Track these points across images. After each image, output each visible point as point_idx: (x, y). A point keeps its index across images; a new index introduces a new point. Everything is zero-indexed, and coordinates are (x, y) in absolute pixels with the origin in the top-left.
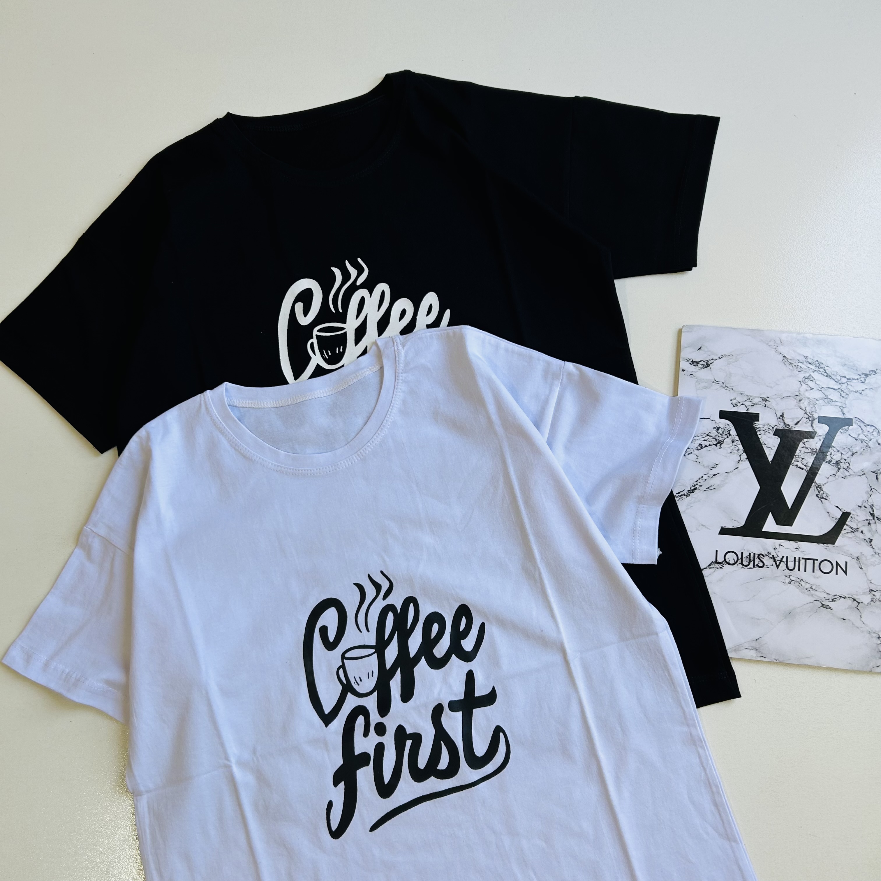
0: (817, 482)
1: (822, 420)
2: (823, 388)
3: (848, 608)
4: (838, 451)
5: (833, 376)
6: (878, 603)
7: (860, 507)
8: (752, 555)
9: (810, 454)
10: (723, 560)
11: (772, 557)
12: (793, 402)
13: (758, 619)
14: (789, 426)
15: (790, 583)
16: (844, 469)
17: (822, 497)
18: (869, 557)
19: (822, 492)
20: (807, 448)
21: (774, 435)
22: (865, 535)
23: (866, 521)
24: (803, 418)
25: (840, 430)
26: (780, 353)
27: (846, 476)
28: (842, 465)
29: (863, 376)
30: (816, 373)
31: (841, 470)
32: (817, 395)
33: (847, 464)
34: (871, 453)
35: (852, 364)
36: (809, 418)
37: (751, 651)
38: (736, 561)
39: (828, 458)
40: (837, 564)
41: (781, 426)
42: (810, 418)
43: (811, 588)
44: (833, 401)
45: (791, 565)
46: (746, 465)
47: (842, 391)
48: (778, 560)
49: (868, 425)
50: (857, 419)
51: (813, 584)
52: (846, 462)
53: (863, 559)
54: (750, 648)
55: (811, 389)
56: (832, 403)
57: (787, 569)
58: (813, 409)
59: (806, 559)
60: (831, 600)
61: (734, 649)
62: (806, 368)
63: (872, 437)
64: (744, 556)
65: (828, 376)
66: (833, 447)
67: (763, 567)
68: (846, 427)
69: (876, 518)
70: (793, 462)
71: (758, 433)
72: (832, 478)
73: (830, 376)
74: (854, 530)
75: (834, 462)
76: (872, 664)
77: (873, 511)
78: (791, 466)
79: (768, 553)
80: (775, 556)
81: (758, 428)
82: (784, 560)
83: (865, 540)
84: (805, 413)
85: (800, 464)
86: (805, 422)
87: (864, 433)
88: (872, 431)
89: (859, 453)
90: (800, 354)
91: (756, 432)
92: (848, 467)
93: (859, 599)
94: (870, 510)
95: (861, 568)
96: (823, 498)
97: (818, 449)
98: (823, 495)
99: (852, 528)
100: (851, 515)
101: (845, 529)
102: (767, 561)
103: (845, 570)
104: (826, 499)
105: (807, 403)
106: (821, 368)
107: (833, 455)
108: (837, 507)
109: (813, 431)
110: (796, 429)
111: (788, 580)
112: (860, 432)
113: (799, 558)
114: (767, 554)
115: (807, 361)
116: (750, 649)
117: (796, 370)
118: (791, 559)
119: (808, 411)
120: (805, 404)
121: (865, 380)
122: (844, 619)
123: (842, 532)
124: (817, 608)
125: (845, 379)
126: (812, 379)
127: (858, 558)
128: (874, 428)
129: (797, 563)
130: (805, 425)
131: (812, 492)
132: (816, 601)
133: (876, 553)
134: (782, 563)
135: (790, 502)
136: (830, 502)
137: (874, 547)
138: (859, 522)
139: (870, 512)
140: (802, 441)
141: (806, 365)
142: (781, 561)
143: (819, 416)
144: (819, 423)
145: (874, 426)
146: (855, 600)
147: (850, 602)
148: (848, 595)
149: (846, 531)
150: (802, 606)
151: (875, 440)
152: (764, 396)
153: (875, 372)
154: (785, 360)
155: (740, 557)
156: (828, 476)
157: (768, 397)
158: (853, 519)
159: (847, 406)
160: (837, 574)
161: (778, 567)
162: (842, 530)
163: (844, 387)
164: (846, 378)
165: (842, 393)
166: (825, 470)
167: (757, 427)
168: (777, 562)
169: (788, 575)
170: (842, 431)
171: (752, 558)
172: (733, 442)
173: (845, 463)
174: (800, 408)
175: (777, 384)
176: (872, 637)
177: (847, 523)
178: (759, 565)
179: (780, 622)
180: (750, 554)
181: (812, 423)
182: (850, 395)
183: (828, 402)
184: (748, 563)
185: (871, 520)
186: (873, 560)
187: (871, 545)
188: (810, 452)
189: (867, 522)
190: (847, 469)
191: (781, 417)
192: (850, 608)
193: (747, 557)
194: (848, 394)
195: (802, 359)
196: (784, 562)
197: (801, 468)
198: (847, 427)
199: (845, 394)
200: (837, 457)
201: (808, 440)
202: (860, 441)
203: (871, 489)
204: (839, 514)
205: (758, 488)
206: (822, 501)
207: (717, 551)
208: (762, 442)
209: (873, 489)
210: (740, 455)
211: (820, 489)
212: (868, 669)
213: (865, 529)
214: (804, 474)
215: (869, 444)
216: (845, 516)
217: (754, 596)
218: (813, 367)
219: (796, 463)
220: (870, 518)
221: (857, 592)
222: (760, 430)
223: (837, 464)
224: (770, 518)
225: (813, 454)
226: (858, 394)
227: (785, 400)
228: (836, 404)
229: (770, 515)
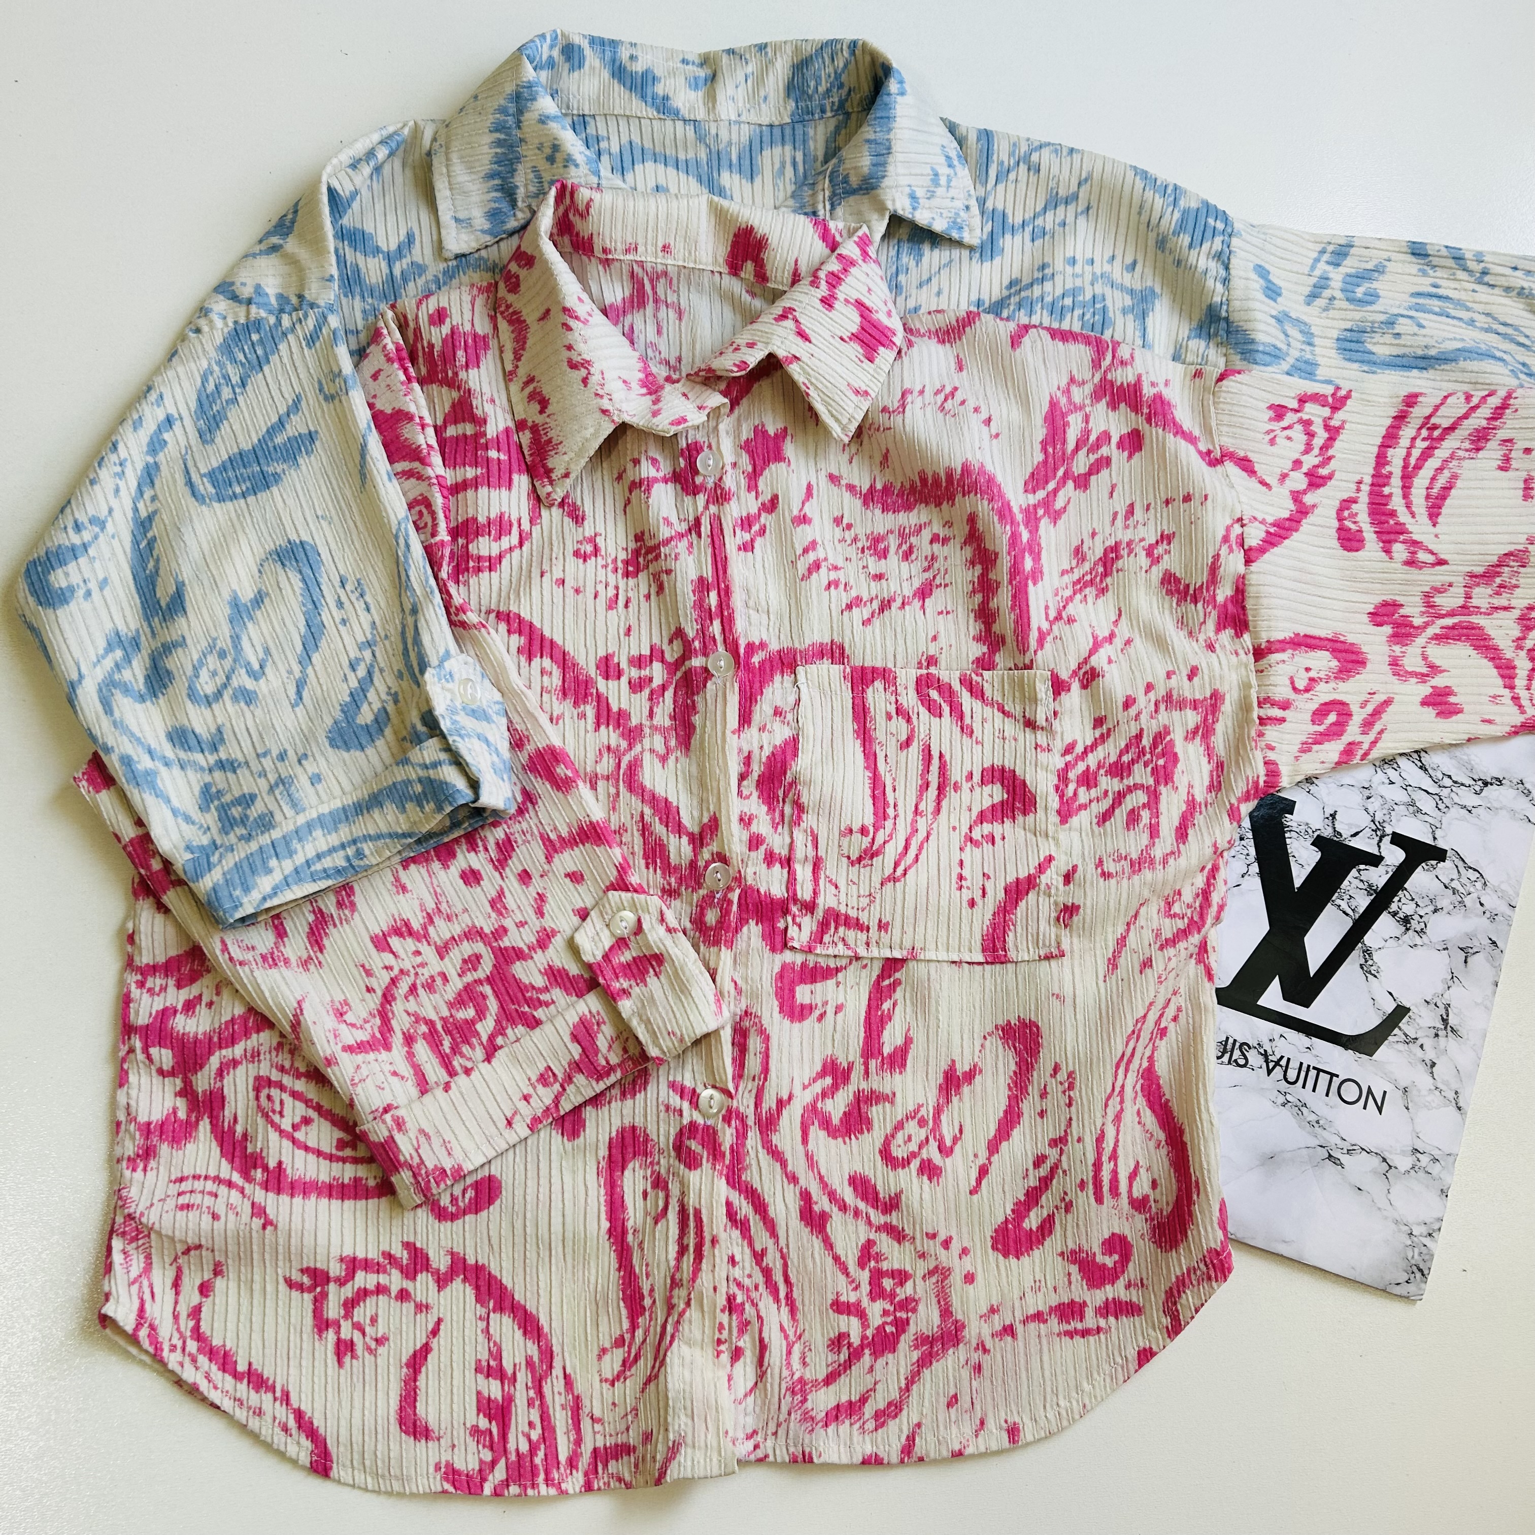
0: (1365, 942)
1: (1398, 840)
2: (1410, 785)
3: (1370, 1172)
4: (1413, 900)
5: (1430, 771)
6: (1421, 1174)
7: (1428, 1002)
8: (1231, 1041)
11: (1263, 1052)
12: (1356, 798)
14: (1341, 835)
15: (1284, 1105)
16: (1415, 931)
17: (1367, 970)
18: (1424, 1092)
19: (1370, 962)
20: (1362, 881)
22: (1426, 1053)
23: (1432, 1029)
24: (1367, 829)
25: (1424, 864)
27: (1416, 945)
28: (1414, 924)
29: (1480, 783)
30: (1404, 758)
31: (1411, 933)
32: (1397, 794)
33: (1423, 925)
34: (1465, 917)
35: (1465, 757)
36: (1376, 831)
39: (1394, 907)
40: (1370, 1091)
41: (1327, 833)
42: (1379, 831)
43: (1318, 1122)
44: (1422, 812)
45: (1292, 1075)
46: (1255, 884)
47: (1441, 799)
48: (1272, 1061)
49: (1471, 868)
50: (1454, 853)
51: (1322, 1117)
52: (1421, 920)
53: (1413, 1093)
55: (1392, 783)
56: (1419, 815)
57: (1283, 1081)
58: (1387, 818)
59: (1319, 1071)
60: (1345, 1151)
63: (1472, 889)
65: (1423, 768)
66: (1406, 889)
67: (1245, 1066)
68: (1434, 862)
69: (1449, 1028)
71: (1287, 835)
72: (1391, 942)
73: (1426, 770)
74: (1410, 1040)
75: (1401, 915)
76: (1389, 1278)
77: (1448, 1016)
78: (1329, 904)
79: (1259, 1044)
80: (1270, 1052)
81: (1288, 827)
82: (1283, 1062)
83: (1423, 1061)
84: (1372, 821)
85: (1344, 905)
86: (1369, 835)
87: (1461, 880)
88: (1475, 879)
89: (1445, 910)
91: (1285, 832)
92: (1422, 929)
93: (1392, 1160)
94: (1443, 1012)
95: (1407, 1108)
96: (1370, 972)
97: (1380, 887)
98: (1372, 967)
99: (1406, 1035)
100: (1410, 1013)
101: (1395, 1035)
102: (1254, 1058)
104: (1375, 976)
105: (1379, 804)
106: (1414, 751)
107: (1402, 904)
108: (1390, 994)
109: (1378, 854)
110: (1351, 844)
111: (1281, 1099)
112: (1455, 876)
113: (1309, 1066)
114: (1255, 1045)
118: (1294, 1065)
119: (1377, 819)
120: (1374, 805)
121: (1482, 790)
122: (1359, 1189)
123: (1390, 1038)
124: (1320, 1159)
125: (1449, 780)
126: (1395, 766)
127: (1405, 1090)
128: (1478, 875)
129: (1303, 1074)
130: (1367, 840)
131: (1355, 958)
132: (1321, 1146)
133: (1437, 1088)
134: (1278, 1067)
135: (1315, 962)
136: (1380, 983)
137: (1435, 1076)
138: (1421, 1028)
139: (1441, 1016)
140: (1357, 867)
142: (1277, 1063)
144: (1392, 842)
145: (1479, 873)
146: (1384, 1160)
147: (1376, 1161)
148: (1376, 1148)
149: (1395, 1039)
150: (1295, 1150)
151: (1474, 895)
152: (1311, 775)
153: (1500, 782)
156: (1387, 937)
157: (1317, 778)
158: (1412, 1021)
159: (1443, 827)
160: (1365, 1108)
161: (1269, 1072)
162: (1390, 1035)
163: (1445, 792)
164: (1451, 779)
165: (1440, 802)
166: (1384, 925)
167: (1288, 824)
168: (1271, 1064)
169: (1283, 1091)
170: (1426, 867)
171: (1229, 1047)
172: (1242, 839)
173: (1419, 922)
174: (1366, 810)
176: (1400, 1231)
178: (1239, 1061)
179: (1252, 1169)
180: (1228, 1038)
181: (1380, 840)
182: (1451, 810)
183: (1414, 813)
184: (1220, 1054)
185: (1441, 1029)
186: (1429, 1098)
187: (1432, 1073)
188: (1366, 890)
189: (1433, 1031)
190: (1421, 933)
191: (1331, 818)
192: (1374, 1172)
193: (1221, 1043)
194: (1448, 807)
196: (1281, 1066)
197: (1344, 912)
198: (1436, 862)
199: (1444, 806)
200: (1408, 909)
201: (1367, 867)
202: (1451, 892)
203: (1452, 978)
204: (1390, 1007)
205: (1267, 928)
206: (1367, 977)
209: (1455, 978)
210: (1248, 865)
211: (1369, 956)
212: (1381, 1285)
213: (1428, 1043)
214: (1349, 923)
215: (1465, 899)
216: (1401, 1012)
219: (1338, 902)
220: (1440, 1025)
221: (1391, 1146)
222: (1291, 831)
223: (1406, 920)
224: (1275, 985)
225: (1369, 894)
226: (1464, 811)
227: (1343, 789)
228: (1426, 818)
229: (1277, 980)
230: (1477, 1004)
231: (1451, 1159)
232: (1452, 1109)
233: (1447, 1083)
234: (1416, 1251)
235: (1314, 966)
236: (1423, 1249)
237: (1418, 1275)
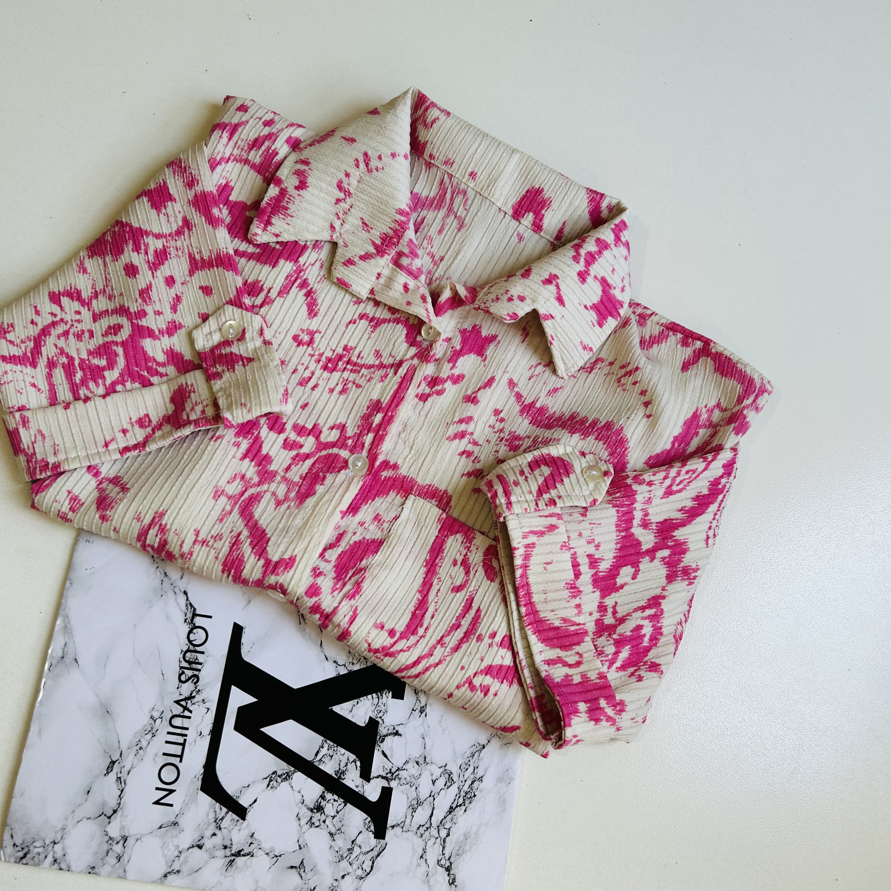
0: (295, 774)
1: (387, 793)
2: (434, 799)
3: (104, 800)
4: (338, 812)
5: (450, 817)
6: (106, 847)
7: (252, 836)
8: (199, 667)
9: (337, 769)
10: (197, 625)
11: (193, 695)
12: (416, 752)
13: (105, 665)
14: (382, 742)
15: (152, 717)
16: (311, 818)
17: (272, 778)
18: (176, 841)
19: (279, 780)
20: (347, 765)
21: (370, 717)
22: (209, 839)
23: (230, 842)
24: (391, 764)
25: (369, 819)
26: (489, 741)
27: (299, 819)
28: (317, 816)
29: (448, 864)
30: (456, 791)
31: (309, 814)
32: (425, 788)
33: (317, 824)
34: (330, 862)
35: (467, 848)
36: (390, 772)
37: (61, 651)
38: (194, 642)
39: (329, 796)
40: (171, 791)
41: (382, 730)
42: (391, 775)
43: (141, 748)
44: (413, 814)
45: (177, 722)
46: (329, 672)
47: (427, 829)
48: (187, 703)
49: (373, 863)
50: (384, 846)
51: (145, 752)
52: (321, 821)
53: (174, 831)
54: (66, 649)
55: (434, 782)
56: (410, 811)
57: (171, 715)
58: (403, 781)
59: (183, 745)
60: (119, 775)
61: (68, 626)
62: (466, 777)
63: (355, 866)
64: (199, 655)
65: (451, 810)
66: (345, 805)
67: (180, 681)
68: (372, 828)
69: (233, 858)
70: (328, 741)
71: (374, 695)
72: (298, 797)
73: (450, 813)
74: (218, 823)
75: (323, 803)
76: (16, 826)
77: (243, 856)
78: (323, 738)
79: (199, 691)
80: (194, 701)
81: (381, 695)
82: (187, 713)
83: (202, 837)
84: (399, 769)
85: (324, 751)
86: (386, 766)
87: (361, 855)
88: (364, 868)
89: (333, 844)
90: (486, 770)
91: (376, 693)
92: (314, 823)
93: (115, 819)
94: (246, 851)
95: (160, 827)
96: (271, 781)
97: (344, 782)
98: (275, 783)
99: (222, 819)
100: (241, 821)
101: (221, 809)
102: (187, 688)
103: (161, 801)
104: (268, 786)
105: (413, 773)
106: (464, 800)
107: (333, 803)
108: (255, 801)
109: (371, 777)
110: (376, 752)
111: (156, 715)
112: (364, 850)
113: (186, 735)
114: (198, 688)
115: (475, 781)
116: (64, 649)
117: (463, 761)
118: (186, 723)
119: (401, 773)
120: (412, 769)
121: (442, 866)
122: (89, 792)
123: (218, 805)
124: (110, 753)
125: (445, 835)
126: (448, 784)
127: (175, 824)
128: (368, 871)
129: (179, 731)
130: (381, 765)
131: (282, 766)
132: (121, 754)
133: (180, 852)
134: (181, 709)
135: (272, 731)
136: (263, 791)
137: (190, 850)
138: (230, 832)
139: (243, 850)
140: (357, 759)
141: (469, 777)
142: (185, 708)
143: (392, 788)
144: (383, 788)
145: (370, 872)
146: (115, 812)
147: (113, 804)
148: (124, 803)
149: (218, 810)
150: (116, 731)
151: (350, 869)
152: (428, 710)
153: (452, 882)
154: (479, 748)
155: (198, 649)
156: (302, 793)
157: (426, 715)
158: (235, 823)
159: (404, 833)
160: (157, 789)
161: (178, 702)
162: (221, 804)
163: (434, 832)
164: (447, 836)
165: (425, 828)
166: (313, 789)
167: (384, 695)
168: (184, 703)
169: (163, 715)
170: (367, 821)
171: (194, 666)
173: (319, 820)
175: (444, 731)
176: (56, 832)
177: (230, 813)
178: (184, 675)
179: (97, 696)
180: (201, 664)
181: (383, 778)
182: (420, 840)
183: (412, 805)
184: (187, 659)
185: (231, 851)
186: (171, 847)
187: (193, 847)
188: (340, 769)
189: (228, 844)
190: (311, 823)
191: (395, 731)
192: (104, 804)
193: (197, 659)
194: (422, 836)
195: (480, 772)
196: (183, 712)
197: (318, 752)
198: (373, 830)
199: (422, 833)
200: (329, 809)
201: (359, 768)
202: (350, 847)
203: (276, 856)
204: (244, 802)
205: (295, 686)
206: (266, 778)
207: (210, 617)
208: (361, 699)
209: (276, 859)
210: (345, 665)
211: (284, 779)
212: (9, 821)
213: (218, 840)
214: (309, 757)
215: (345, 860)
216: (241, 812)
217: (139, 663)
218: (466, 788)
219: (326, 746)
220: (234, 850)
221: (127, 816)
222: (378, 697)
223: (319, 808)
224: (249, 699)
225: (336, 772)
226: (421, 852)
227: (421, 740)
228: (409, 817)
229: (254, 700)
230: (257, 882)
231: (121, 872)
232: (164, 869)
233: (185, 861)
234: (41, 850)
235: (269, 730)
236: (42, 856)
237: (21, 854)
